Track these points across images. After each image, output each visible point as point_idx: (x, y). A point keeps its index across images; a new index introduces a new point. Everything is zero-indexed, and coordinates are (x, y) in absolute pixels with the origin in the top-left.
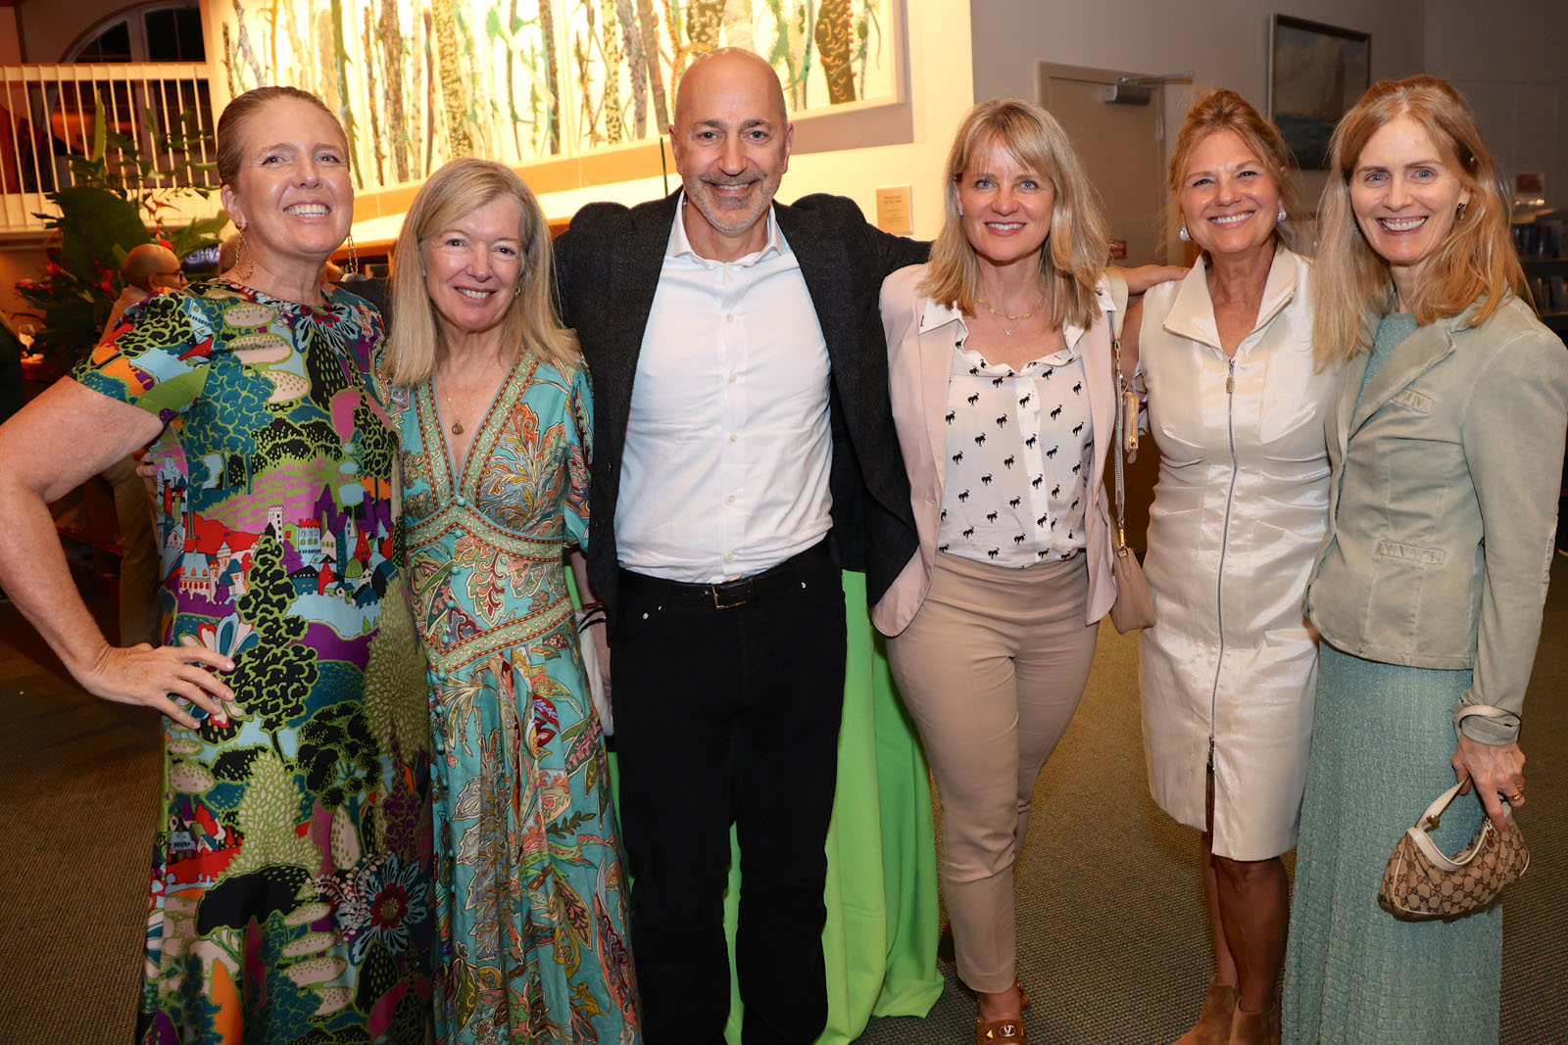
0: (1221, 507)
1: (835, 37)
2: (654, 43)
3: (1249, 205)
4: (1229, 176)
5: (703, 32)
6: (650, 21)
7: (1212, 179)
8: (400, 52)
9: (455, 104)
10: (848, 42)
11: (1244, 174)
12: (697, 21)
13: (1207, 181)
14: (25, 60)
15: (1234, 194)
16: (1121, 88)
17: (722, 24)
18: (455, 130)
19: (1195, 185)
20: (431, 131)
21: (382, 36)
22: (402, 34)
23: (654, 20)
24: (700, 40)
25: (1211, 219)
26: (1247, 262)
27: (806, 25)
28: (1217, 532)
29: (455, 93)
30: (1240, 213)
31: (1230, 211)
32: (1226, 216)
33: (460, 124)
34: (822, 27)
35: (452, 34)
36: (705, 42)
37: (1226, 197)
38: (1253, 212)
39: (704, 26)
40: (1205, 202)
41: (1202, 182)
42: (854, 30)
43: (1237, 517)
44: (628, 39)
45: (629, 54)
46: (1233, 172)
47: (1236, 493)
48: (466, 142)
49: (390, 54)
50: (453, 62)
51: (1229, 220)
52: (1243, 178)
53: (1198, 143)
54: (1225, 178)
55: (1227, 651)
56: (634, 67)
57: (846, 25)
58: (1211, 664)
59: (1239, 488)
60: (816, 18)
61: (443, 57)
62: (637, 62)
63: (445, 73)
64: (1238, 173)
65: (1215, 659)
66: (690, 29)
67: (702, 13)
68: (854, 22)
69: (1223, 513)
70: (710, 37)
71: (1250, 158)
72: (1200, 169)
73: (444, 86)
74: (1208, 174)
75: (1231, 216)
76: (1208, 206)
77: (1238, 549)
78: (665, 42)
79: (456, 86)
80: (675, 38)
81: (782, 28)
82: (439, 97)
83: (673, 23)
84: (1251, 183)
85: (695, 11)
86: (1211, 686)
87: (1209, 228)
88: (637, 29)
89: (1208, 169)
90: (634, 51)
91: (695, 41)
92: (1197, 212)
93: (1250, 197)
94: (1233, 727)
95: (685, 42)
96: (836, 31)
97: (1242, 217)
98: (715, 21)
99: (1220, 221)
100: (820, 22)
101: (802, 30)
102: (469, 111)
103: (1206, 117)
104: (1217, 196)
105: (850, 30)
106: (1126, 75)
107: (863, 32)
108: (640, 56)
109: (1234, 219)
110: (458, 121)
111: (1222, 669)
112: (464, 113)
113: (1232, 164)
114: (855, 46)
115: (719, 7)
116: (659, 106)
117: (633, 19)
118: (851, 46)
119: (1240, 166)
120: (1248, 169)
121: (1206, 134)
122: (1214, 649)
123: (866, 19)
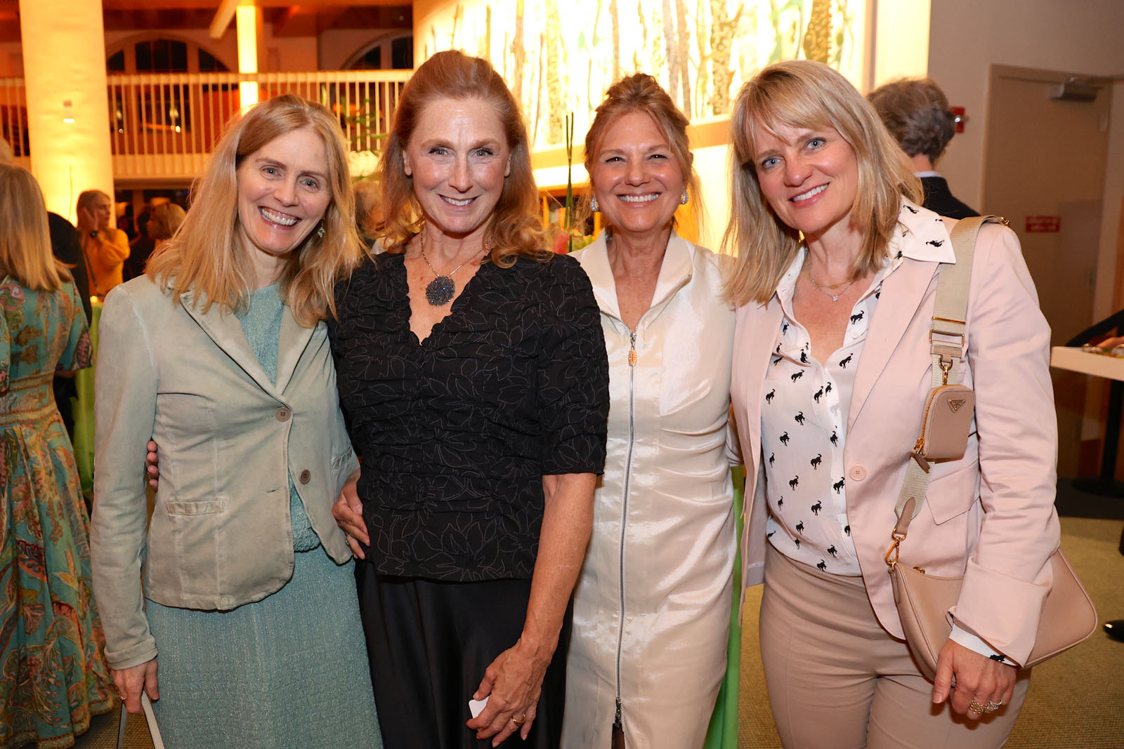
0: (620, 479)
1: (818, 45)
2: (686, 53)
3: (658, 187)
4: (640, 157)
5: (721, 43)
6: (684, 36)
7: (624, 157)
8: (523, 61)
9: (554, 97)
10: (827, 49)
11: (654, 156)
12: (717, 36)
13: (619, 159)
14: (320, 68)
15: (644, 174)
16: (1068, 85)
17: (735, 36)
18: (552, 116)
19: (607, 161)
20: (538, 115)
21: (513, 51)
22: (525, 49)
23: (687, 35)
24: (718, 49)
25: (620, 196)
26: (649, 240)
27: (797, 37)
28: (617, 503)
29: (554, 90)
30: (647, 194)
31: (638, 191)
32: (634, 195)
33: (556, 111)
34: (809, 37)
35: (555, 49)
36: (721, 51)
37: (636, 178)
38: (659, 193)
39: (722, 38)
40: (615, 179)
41: (614, 159)
42: (833, 39)
43: (636, 488)
44: (668, 50)
45: (669, 60)
46: (645, 154)
47: (633, 465)
48: (558, 124)
49: (517, 62)
50: (555, 68)
51: (636, 199)
52: (653, 160)
53: (614, 121)
54: (636, 159)
55: (627, 617)
56: (671, 71)
57: (827, 35)
58: (612, 630)
59: (637, 460)
60: (805, 30)
61: (549, 64)
62: (673, 67)
63: (550, 75)
64: (649, 155)
65: (617, 625)
66: (712, 41)
67: (722, 29)
68: (834, 33)
69: (622, 485)
70: (725, 47)
71: (661, 142)
72: (614, 147)
73: (549, 85)
74: (620, 152)
75: (639, 196)
76: (618, 183)
77: (637, 519)
78: (694, 52)
79: (555, 85)
80: (701, 48)
81: (778, 39)
82: (545, 91)
83: (700, 37)
84: (660, 166)
85: (717, 28)
86: (615, 651)
87: (618, 206)
88: (675, 42)
89: (621, 147)
90: (672, 60)
91: (715, 50)
92: (608, 188)
93: (658, 180)
94: (641, 690)
95: (708, 50)
96: (820, 40)
97: (649, 198)
98: (730, 35)
99: (628, 199)
100: (807, 34)
101: (793, 40)
102: (562, 103)
103: (623, 96)
104: (628, 175)
105: (830, 39)
106: (1073, 75)
107: (840, 40)
108: (676, 62)
109: (642, 199)
110: (554, 108)
111: (624, 635)
112: (559, 104)
113: (644, 146)
114: (832, 52)
115: (734, 24)
116: (686, 99)
117: (674, 34)
118: (830, 52)
119: (652, 149)
120: (658, 152)
121: (623, 114)
122: (615, 616)
123: (843, 29)
